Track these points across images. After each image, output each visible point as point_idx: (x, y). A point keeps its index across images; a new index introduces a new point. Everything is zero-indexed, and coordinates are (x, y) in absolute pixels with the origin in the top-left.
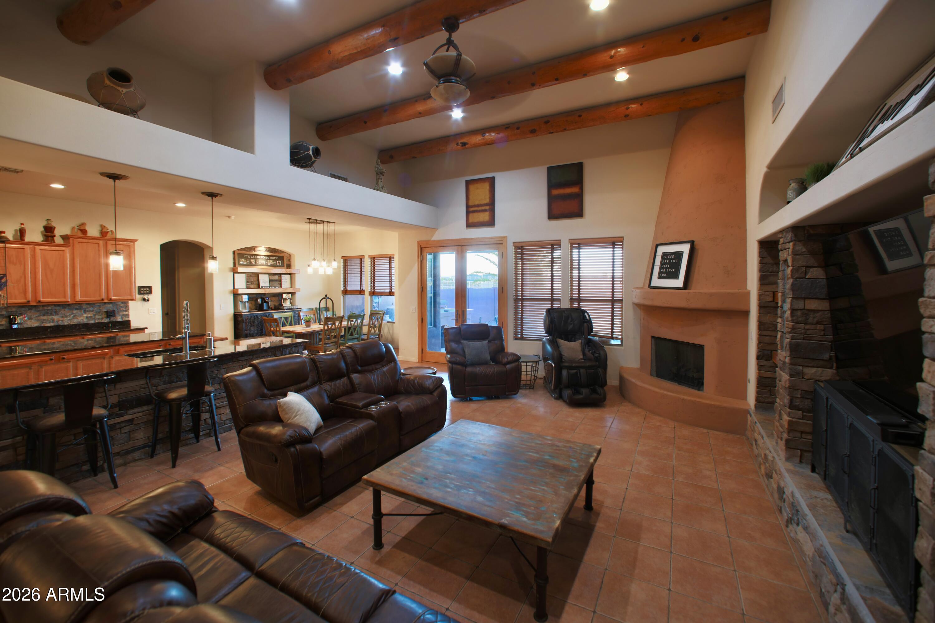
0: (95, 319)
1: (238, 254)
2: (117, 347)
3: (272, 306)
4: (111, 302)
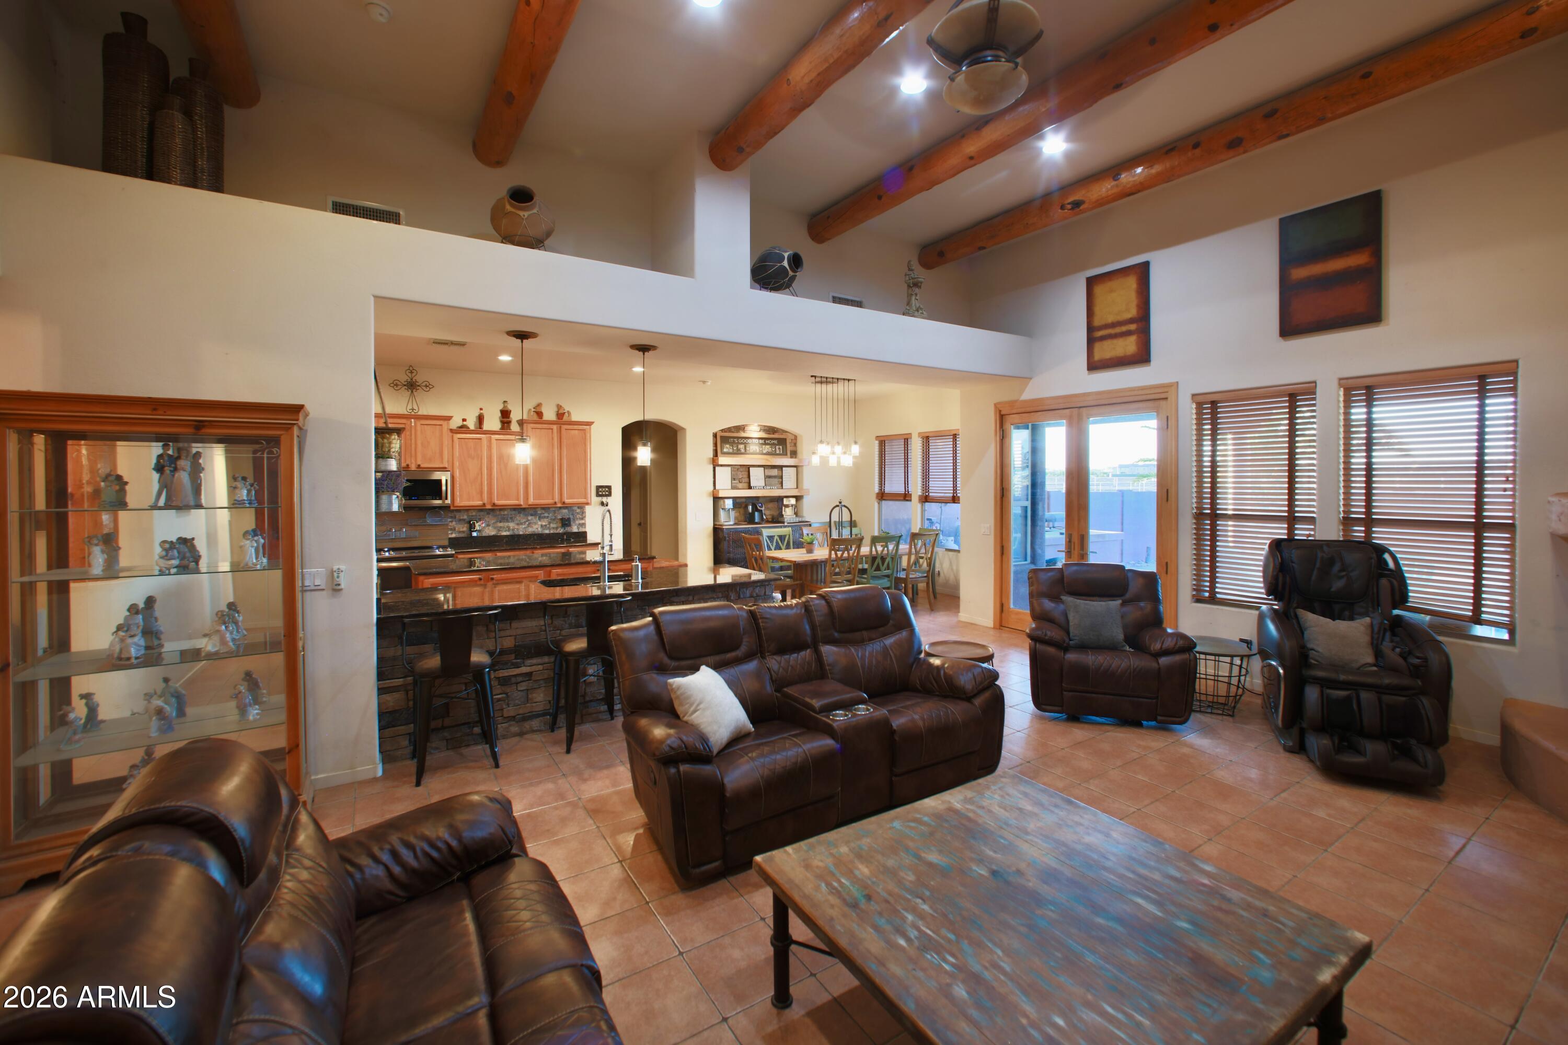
0: (549, 529)
1: (721, 437)
2: (548, 569)
3: (769, 517)
4: (565, 506)
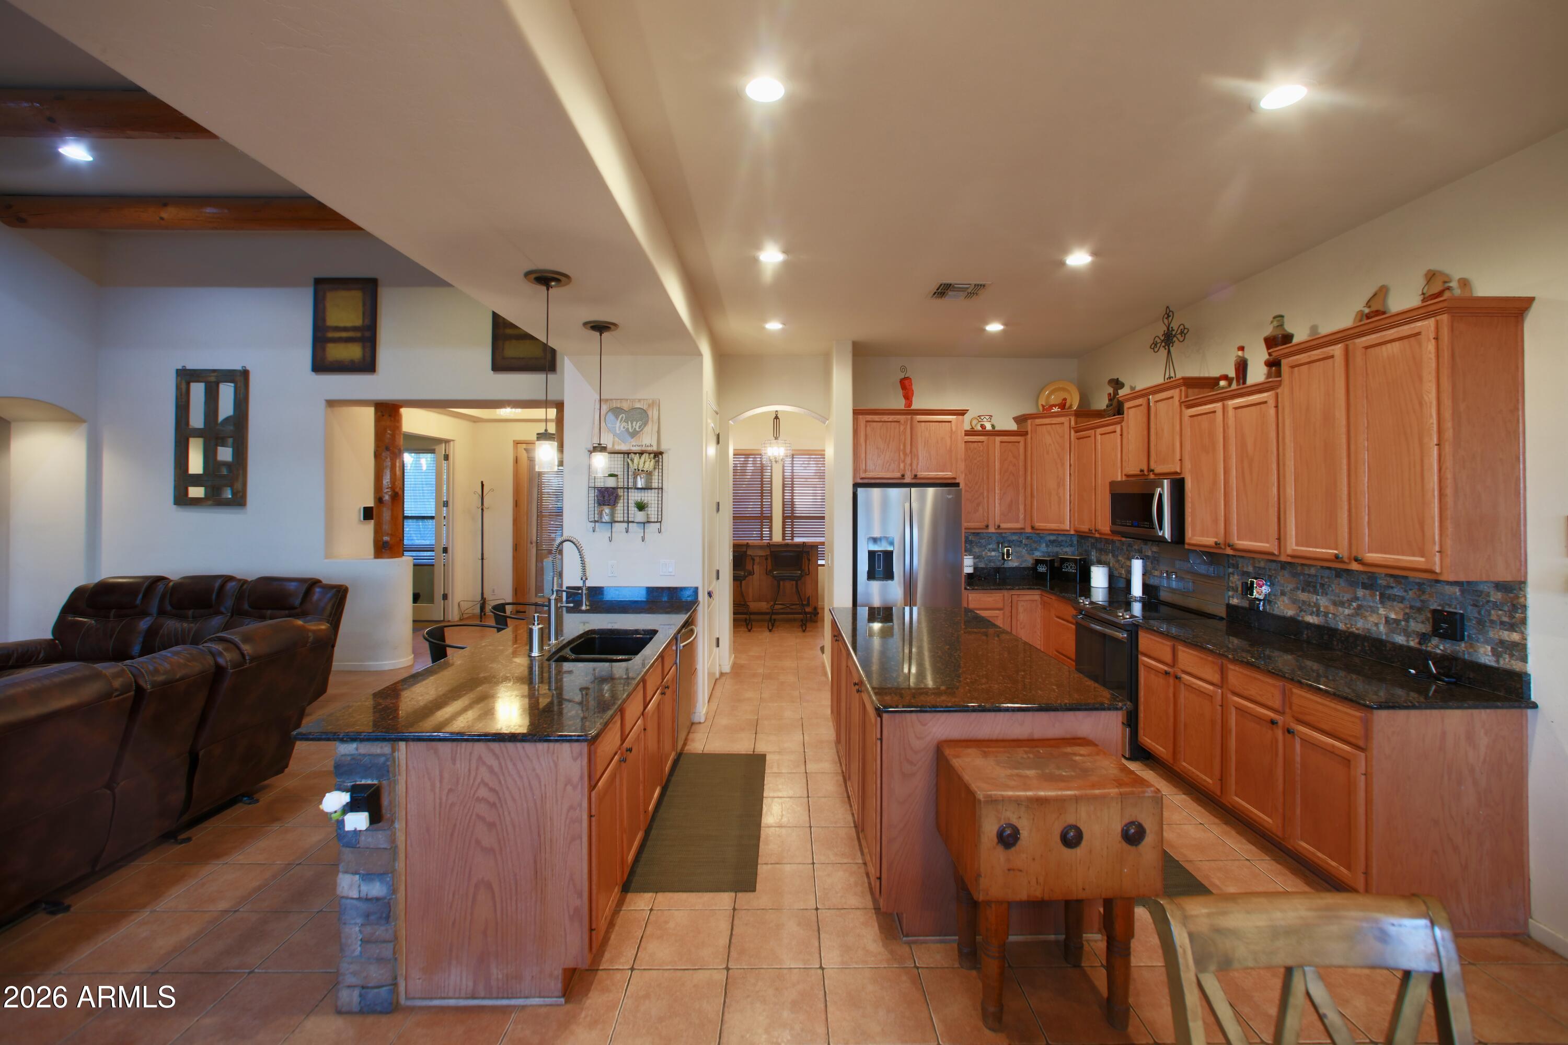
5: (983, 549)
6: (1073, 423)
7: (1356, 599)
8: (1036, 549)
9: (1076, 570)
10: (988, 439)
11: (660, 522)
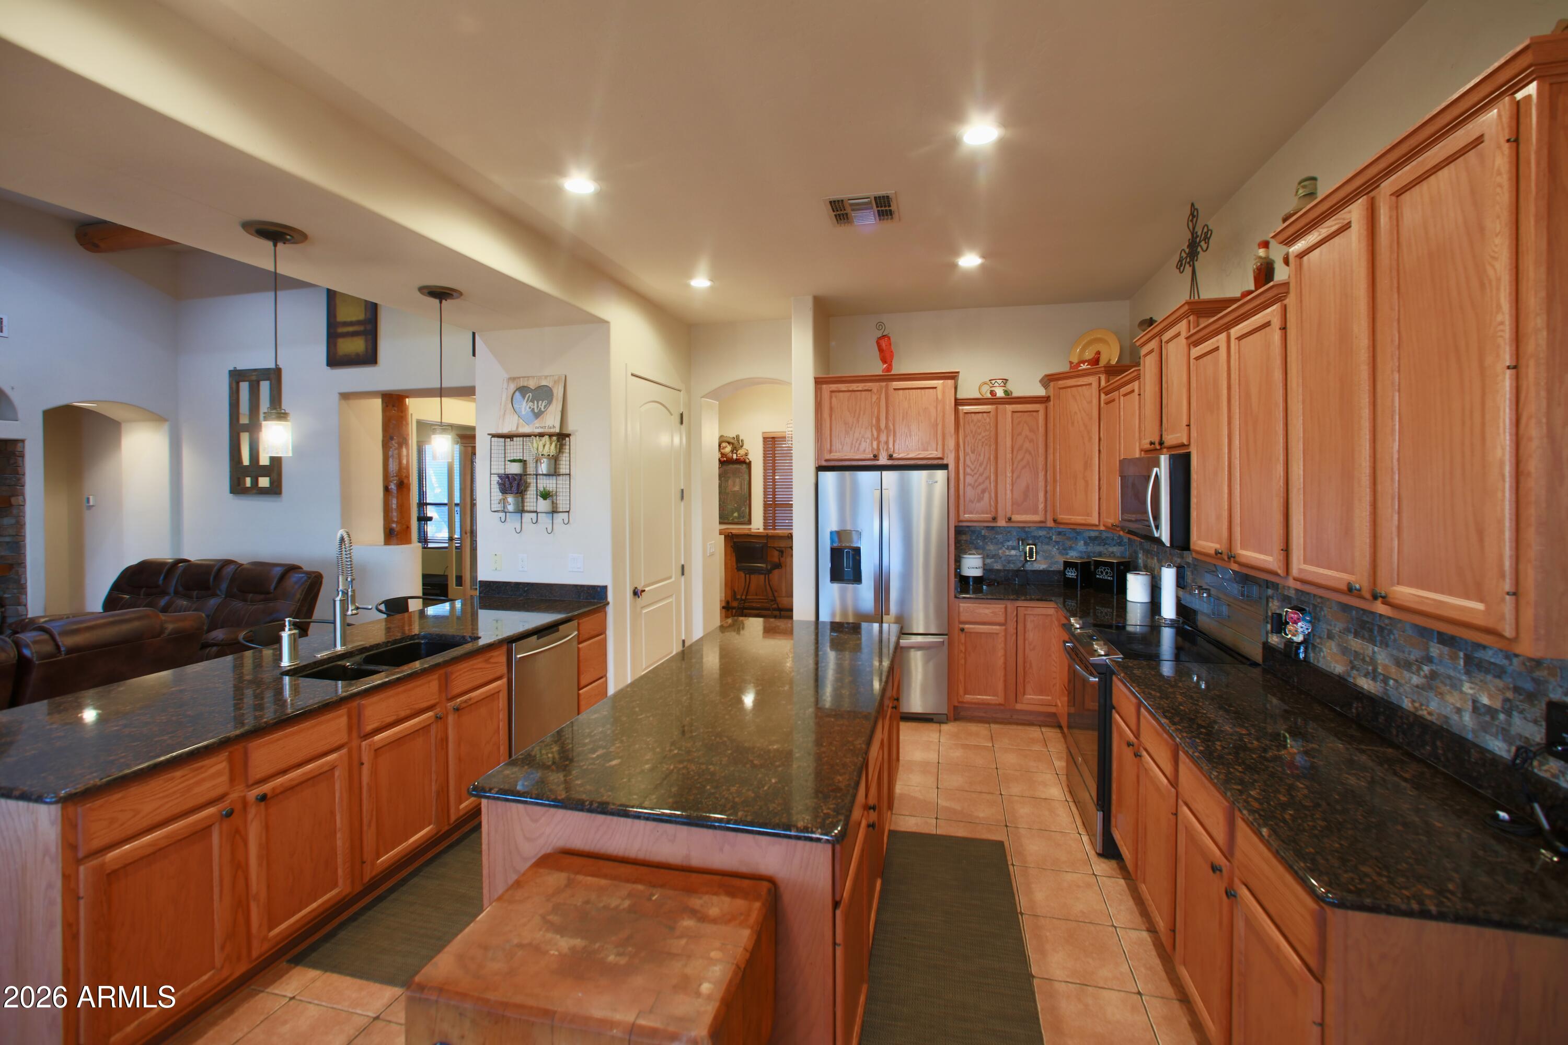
5: (1000, 546)
6: (1103, 383)
7: (1429, 660)
8: (1071, 548)
9: (1113, 577)
10: (997, 408)
11: (568, 512)
